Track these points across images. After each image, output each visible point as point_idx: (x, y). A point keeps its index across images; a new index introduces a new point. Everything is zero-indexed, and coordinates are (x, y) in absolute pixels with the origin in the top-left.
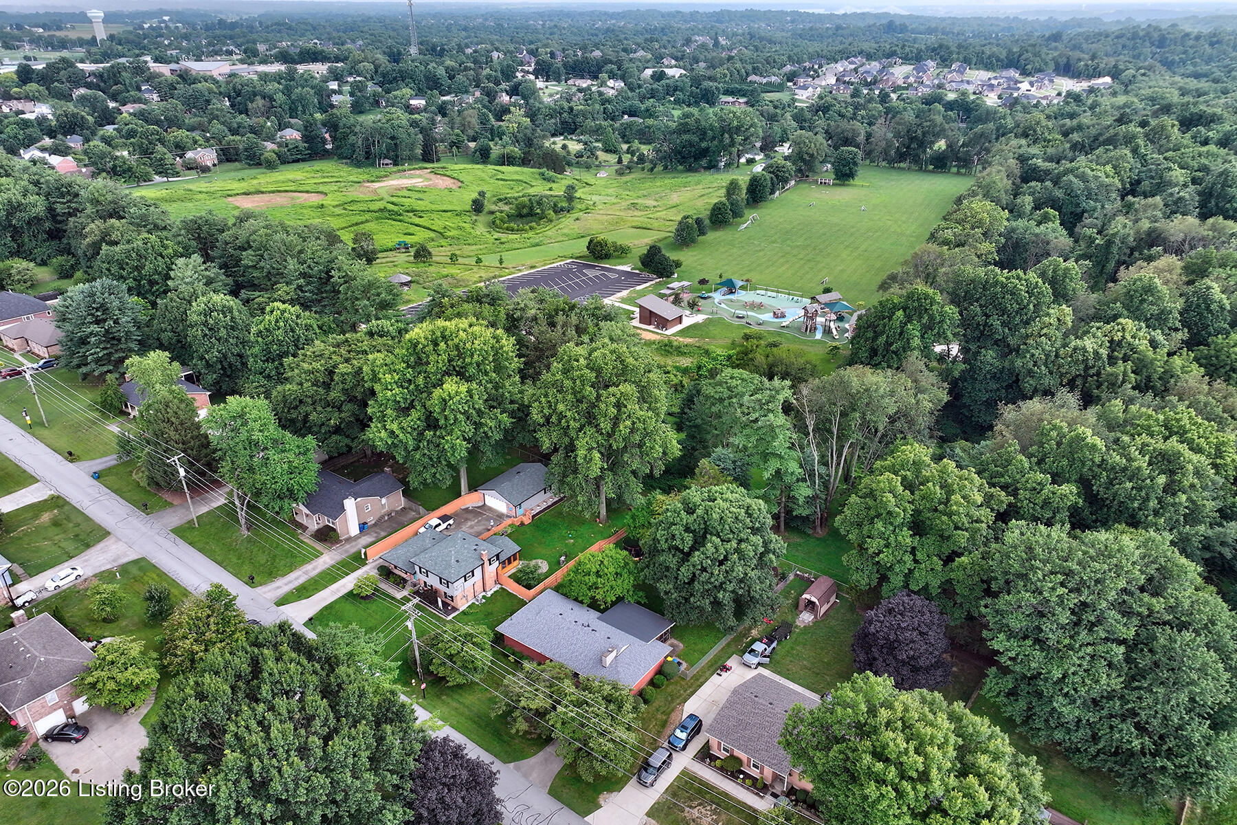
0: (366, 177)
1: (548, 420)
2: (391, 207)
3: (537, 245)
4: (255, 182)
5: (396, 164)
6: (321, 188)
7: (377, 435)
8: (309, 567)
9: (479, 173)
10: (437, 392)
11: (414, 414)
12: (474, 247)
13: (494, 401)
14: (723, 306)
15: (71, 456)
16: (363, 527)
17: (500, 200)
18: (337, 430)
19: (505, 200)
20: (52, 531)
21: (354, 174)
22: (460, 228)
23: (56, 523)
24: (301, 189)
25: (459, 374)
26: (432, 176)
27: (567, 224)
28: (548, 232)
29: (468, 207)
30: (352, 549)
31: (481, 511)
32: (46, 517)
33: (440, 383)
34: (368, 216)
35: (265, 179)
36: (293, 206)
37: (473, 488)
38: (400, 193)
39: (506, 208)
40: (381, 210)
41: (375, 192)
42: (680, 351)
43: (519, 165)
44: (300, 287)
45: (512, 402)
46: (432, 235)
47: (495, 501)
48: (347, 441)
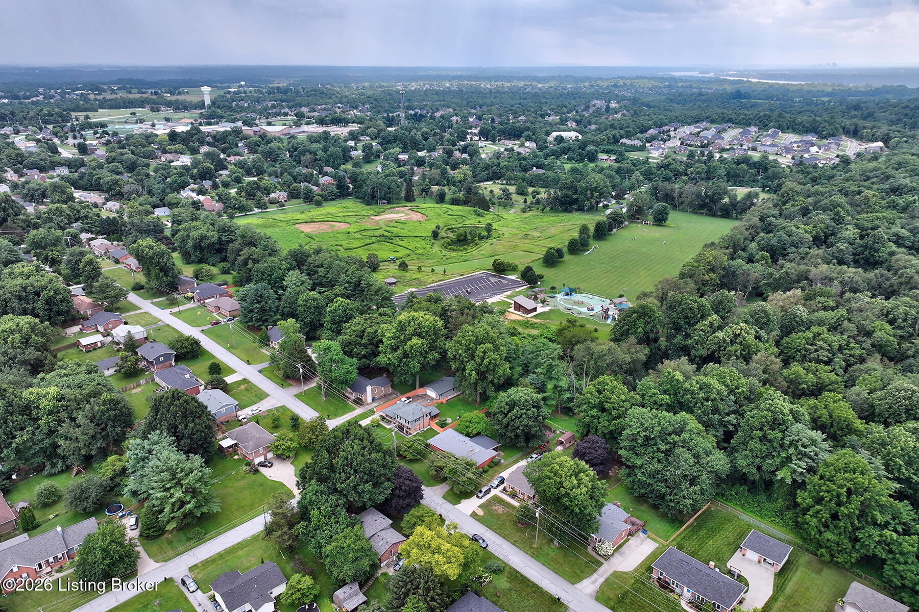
0: (372, 212)
1: (455, 356)
2: (386, 234)
3: (466, 261)
4: (310, 214)
5: (389, 203)
6: (348, 220)
7: (382, 359)
8: (351, 414)
9: (437, 210)
10: (409, 343)
11: (399, 352)
12: (430, 261)
13: (432, 348)
14: (562, 302)
15: (248, 362)
16: (373, 399)
17: (449, 229)
18: (364, 357)
19: (452, 230)
20: (246, 393)
21: (364, 209)
22: (424, 248)
23: (247, 390)
24: (336, 220)
25: (418, 335)
26: (410, 212)
27: (486, 247)
28: (473, 251)
29: (430, 234)
30: (369, 407)
31: (425, 396)
32: (242, 387)
33: (410, 339)
34: (374, 239)
35: (316, 212)
36: (332, 232)
37: (421, 386)
38: (392, 224)
39: (451, 235)
40: (380, 236)
41: (377, 222)
42: (533, 326)
43: (462, 205)
44: (346, 288)
45: (441, 348)
46: (408, 252)
47: (431, 393)
48: (368, 362)
